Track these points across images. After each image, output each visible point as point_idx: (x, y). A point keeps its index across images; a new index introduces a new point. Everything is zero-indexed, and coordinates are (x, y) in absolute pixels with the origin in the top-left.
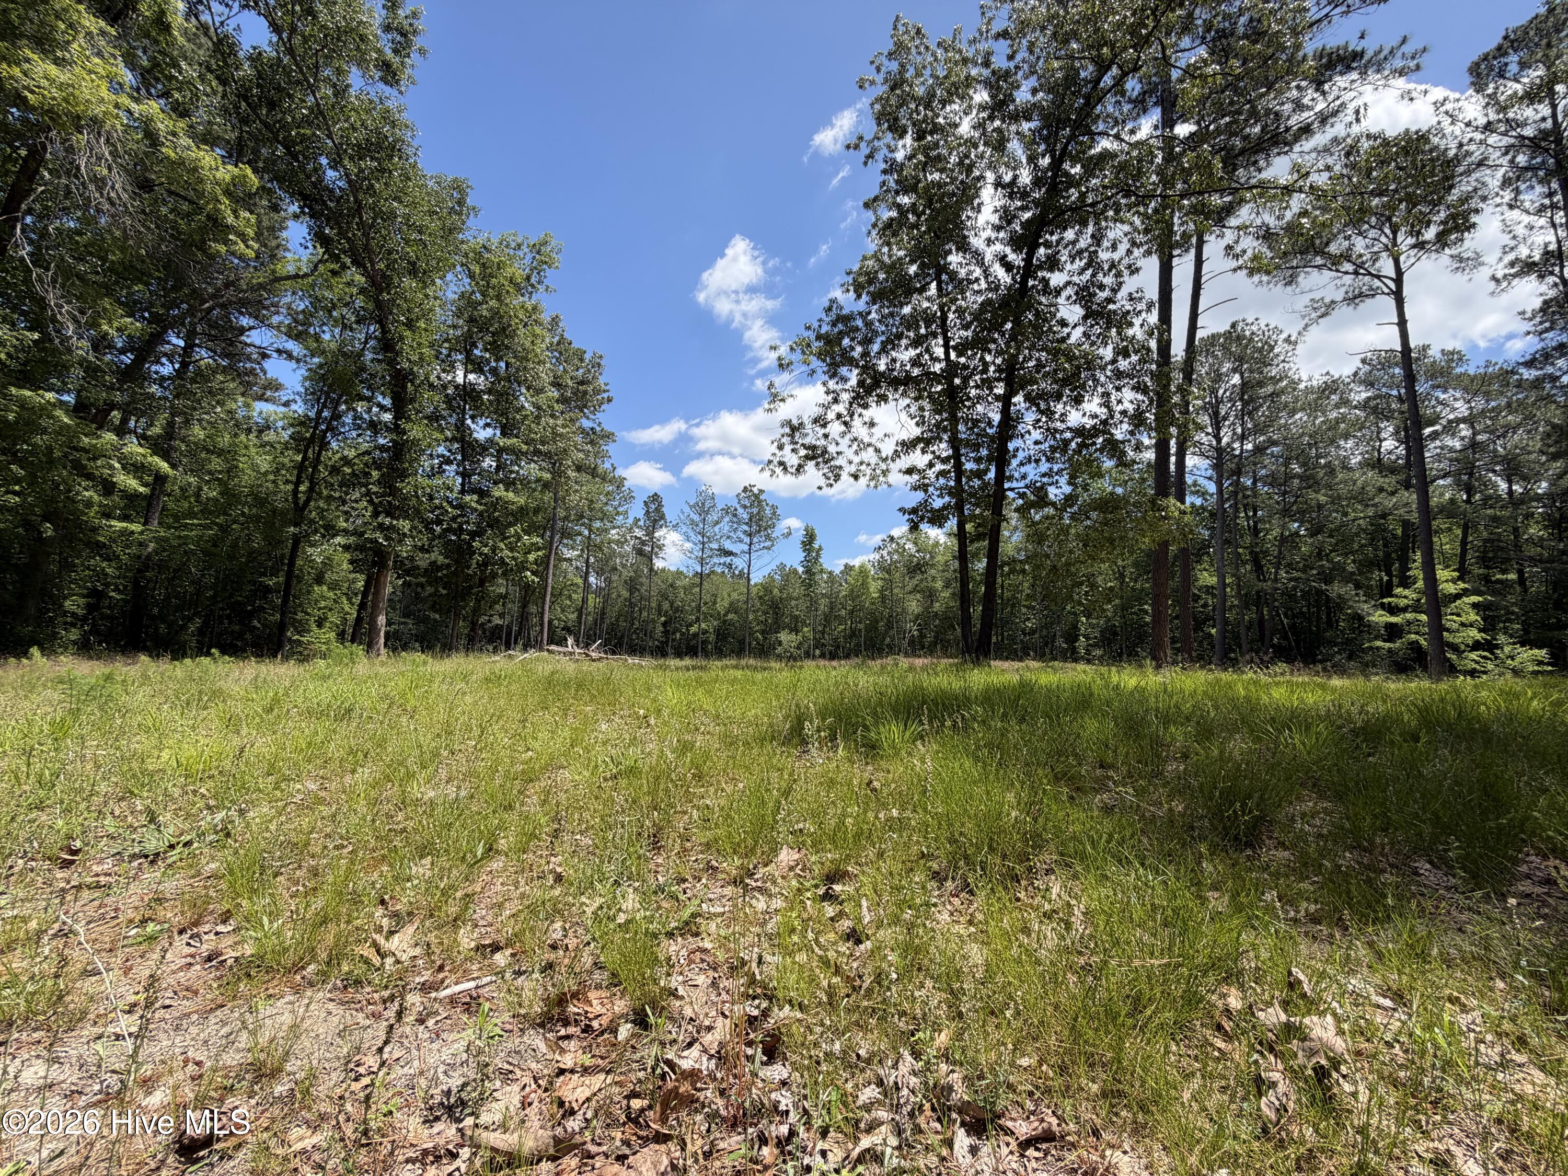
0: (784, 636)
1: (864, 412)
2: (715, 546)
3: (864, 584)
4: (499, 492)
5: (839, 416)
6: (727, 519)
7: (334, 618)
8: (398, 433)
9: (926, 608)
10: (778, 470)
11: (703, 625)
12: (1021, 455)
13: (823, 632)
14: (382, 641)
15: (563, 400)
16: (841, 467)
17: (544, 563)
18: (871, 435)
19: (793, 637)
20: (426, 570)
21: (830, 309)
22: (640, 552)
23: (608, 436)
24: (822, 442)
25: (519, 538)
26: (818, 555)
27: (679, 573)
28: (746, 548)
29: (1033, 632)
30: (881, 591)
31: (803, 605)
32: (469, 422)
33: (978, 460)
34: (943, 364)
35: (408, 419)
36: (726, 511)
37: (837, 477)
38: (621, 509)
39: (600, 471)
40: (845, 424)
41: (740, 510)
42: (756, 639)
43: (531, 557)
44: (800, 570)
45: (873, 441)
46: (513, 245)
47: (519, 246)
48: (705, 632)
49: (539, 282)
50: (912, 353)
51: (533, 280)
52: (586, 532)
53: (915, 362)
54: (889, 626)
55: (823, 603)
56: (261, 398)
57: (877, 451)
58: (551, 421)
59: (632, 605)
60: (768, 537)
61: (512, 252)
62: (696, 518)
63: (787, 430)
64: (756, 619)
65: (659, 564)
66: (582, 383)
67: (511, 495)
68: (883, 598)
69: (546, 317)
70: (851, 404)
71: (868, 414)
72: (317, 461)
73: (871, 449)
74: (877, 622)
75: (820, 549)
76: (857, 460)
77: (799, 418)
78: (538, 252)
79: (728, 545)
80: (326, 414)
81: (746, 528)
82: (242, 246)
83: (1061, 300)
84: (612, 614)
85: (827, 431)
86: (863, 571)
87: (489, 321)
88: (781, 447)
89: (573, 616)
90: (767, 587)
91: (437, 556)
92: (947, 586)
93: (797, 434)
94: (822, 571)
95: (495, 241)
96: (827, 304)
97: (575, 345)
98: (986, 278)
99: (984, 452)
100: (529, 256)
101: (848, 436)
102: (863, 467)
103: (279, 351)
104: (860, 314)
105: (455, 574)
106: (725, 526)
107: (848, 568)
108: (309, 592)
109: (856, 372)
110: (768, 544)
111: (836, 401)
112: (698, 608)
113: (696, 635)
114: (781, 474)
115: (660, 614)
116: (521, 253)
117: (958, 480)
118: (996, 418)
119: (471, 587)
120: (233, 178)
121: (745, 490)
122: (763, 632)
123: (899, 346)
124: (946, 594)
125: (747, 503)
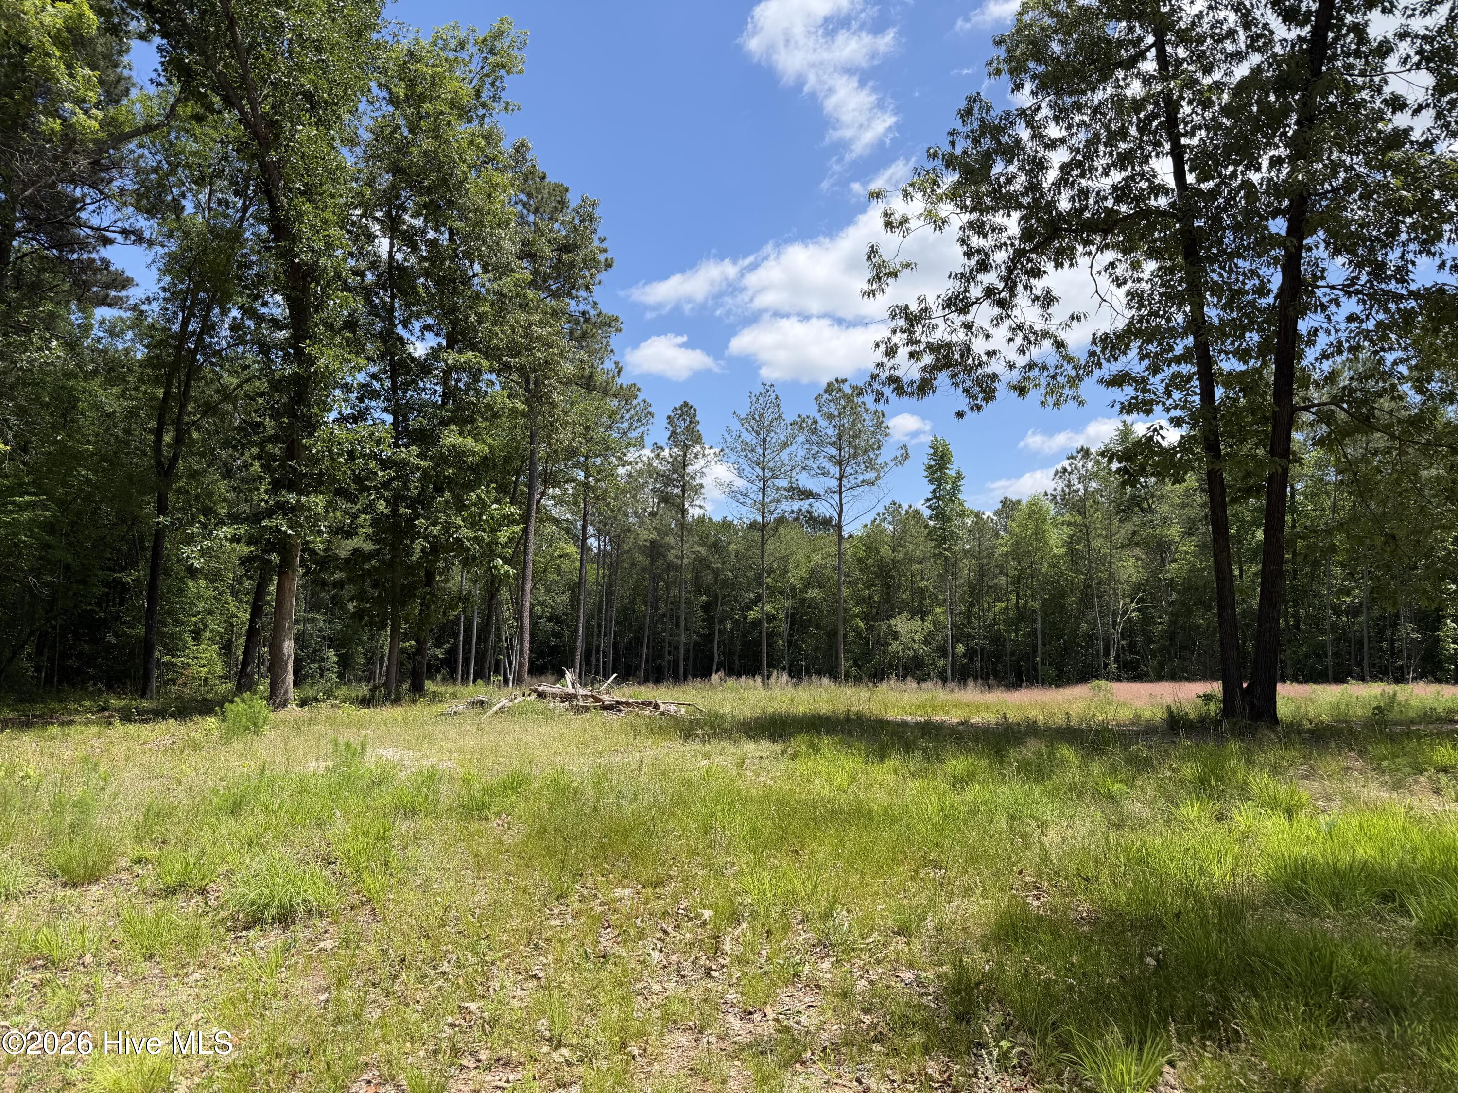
0: (902, 624)
1: (1034, 282)
2: (783, 483)
3: (1039, 534)
4: (451, 438)
5: (989, 292)
6: (801, 438)
7: (214, 624)
8: (301, 363)
9: (1154, 573)
10: (887, 391)
11: (768, 608)
12: (1322, 341)
13: (968, 615)
14: (290, 678)
15: (538, 282)
16: (994, 377)
17: (520, 543)
18: (1047, 318)
19: (917, 623)
20: (347, 561)
21: (968, 112)
22: (665, 499)
23: (609, 323)
24: (961, 336)
25: (484, 506)
26: (956, 488)
27: (726, 525)
28: (834, 484)
29: (1354, 611)
30: (1069, 544)
31: (932, 570)
32: (400, 330)
33: (1243, 355)
34: (1174, 197)
35: (315, 339)
36: (799, 424)
37: (989, 395)
38: (633, 434)
39: (599, 379)
40: (1001, 303)
41: (823, 423)
42: (856, 629)
43: (503, 535)
44: (927, 513)
45: (1052, 326)
46: (453, 43)
47: (462, 45)
48: (772, 618)
49: (494, 98)
50: (1117, 176)
51: (485, 96)
52: (580, 475)
53: (1122, 192)
54: (1086, 602)
55: (966, 569)
56: (104, 301)
57: (1059, 345)
58: (522, 317)
59: (656, 578)
60: (870, 465)
61: (451, 55)
62: (750, 438)
63: (902, 323)
64: (853, 596)
65: (694, 512)
66: (565, 248)
67: (469, 442)
68: (1073, 555)
69: (506, 147)
70: (1010, 270)
71: (1039, 285)
72: (185, 397)
73: (1047, 343)
74: (1063, 595)
75: (959, 477)
76: (1021, 361)
77: (921, 300)
78: (492, 52)
79: (805, 481)
80: (192, 326)
81: (833, 451)
82: (82, 116)
83: (1392, 63)
84: (622, 595)
85: (969, 317)
86: (1035, 512)
87: (423, 172)
88: (891, 352)
89: (564, 599)
90: (870, 544)
91: (361, 542)
92: (1189, 533)
93: (918, 329)
94: (963, 514)
95: (426, 42)
96: (963, 104)
97: (551, 179)
98: (1247, 26)
99: (1253, 337)
100: (478, 58)
101: (1007, 324)
102: (1035, 372)
103: (124, 232)
104: (1022, 113)
105: (390, 565)
106: (798, 450)
107: (1008, 506)
108: (181, 590)
109: (1016, 215)
110: (870, 475)
111: (984, 266)
112: (759, 579)
113: (757, 623)
114: (893, 397)
115: (699, 592)
116: (465, 55)
117: (1207, 394)
118: (1276, 281)
119: (413, 587)
120: (66, 19)
121: (829, 388)
122: (866, 617)
123: (1092, 169)
124: (1189, 546)
125: (833, 409)
